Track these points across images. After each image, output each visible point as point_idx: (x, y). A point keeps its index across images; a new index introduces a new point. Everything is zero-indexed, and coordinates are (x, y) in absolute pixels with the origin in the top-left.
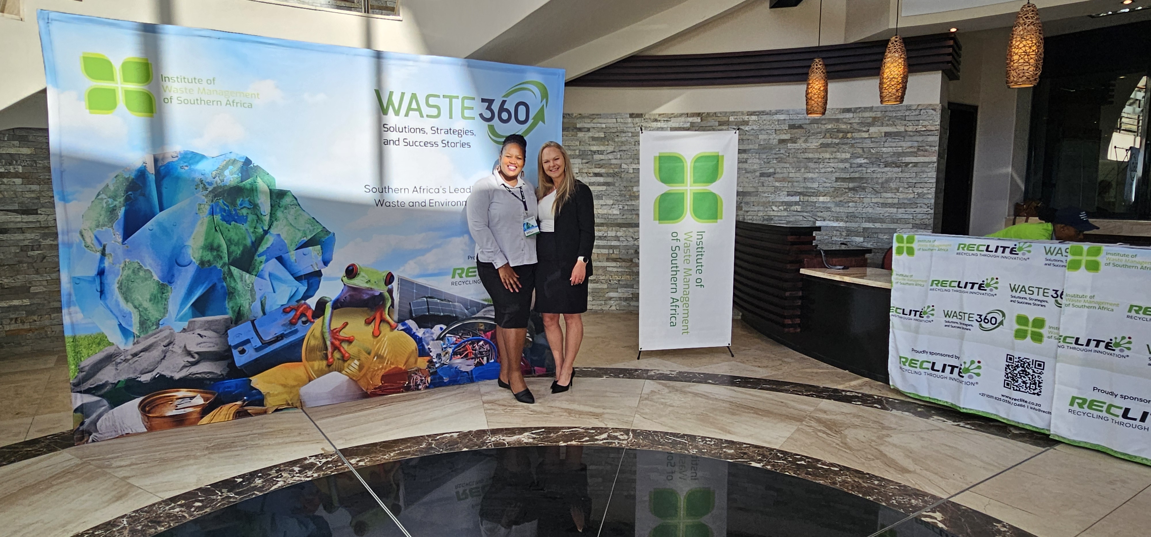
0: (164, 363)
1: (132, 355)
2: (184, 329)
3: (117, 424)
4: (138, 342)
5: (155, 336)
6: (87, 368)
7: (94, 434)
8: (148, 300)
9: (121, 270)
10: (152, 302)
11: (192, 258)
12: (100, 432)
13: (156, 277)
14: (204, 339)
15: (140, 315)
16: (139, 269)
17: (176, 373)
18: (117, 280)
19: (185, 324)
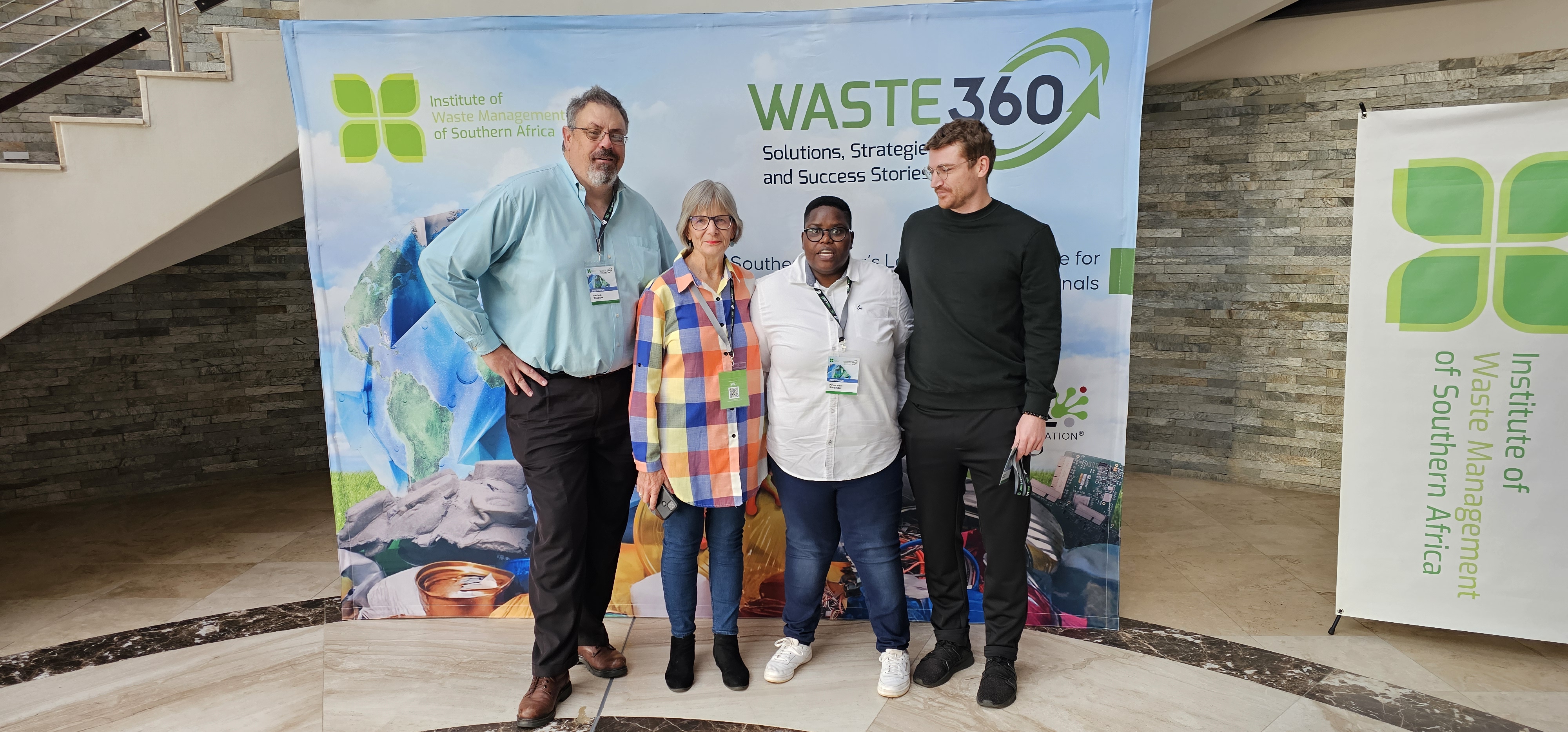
0: (446, 522)
1: (406, 506)
2: (470, 475)
3: (391, 599)
4: (413, 489)
5: (435, 482)
6: (355, 518)
7: (364, 608)
8: (424, 430)
9: (391, 386)
10: (429, 433)
11: (478, 371)
12: (371, 607)
13: (433, 398)
14: (495, 494)
15: (415, 451)
16: (411, 384)
17: (460, 539)
18: (386, 400)
19: (471, 469)
